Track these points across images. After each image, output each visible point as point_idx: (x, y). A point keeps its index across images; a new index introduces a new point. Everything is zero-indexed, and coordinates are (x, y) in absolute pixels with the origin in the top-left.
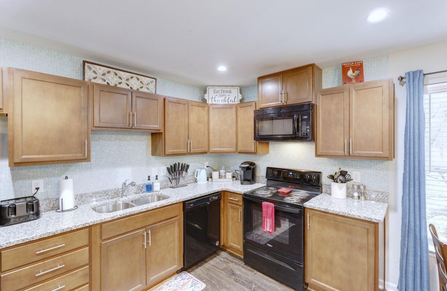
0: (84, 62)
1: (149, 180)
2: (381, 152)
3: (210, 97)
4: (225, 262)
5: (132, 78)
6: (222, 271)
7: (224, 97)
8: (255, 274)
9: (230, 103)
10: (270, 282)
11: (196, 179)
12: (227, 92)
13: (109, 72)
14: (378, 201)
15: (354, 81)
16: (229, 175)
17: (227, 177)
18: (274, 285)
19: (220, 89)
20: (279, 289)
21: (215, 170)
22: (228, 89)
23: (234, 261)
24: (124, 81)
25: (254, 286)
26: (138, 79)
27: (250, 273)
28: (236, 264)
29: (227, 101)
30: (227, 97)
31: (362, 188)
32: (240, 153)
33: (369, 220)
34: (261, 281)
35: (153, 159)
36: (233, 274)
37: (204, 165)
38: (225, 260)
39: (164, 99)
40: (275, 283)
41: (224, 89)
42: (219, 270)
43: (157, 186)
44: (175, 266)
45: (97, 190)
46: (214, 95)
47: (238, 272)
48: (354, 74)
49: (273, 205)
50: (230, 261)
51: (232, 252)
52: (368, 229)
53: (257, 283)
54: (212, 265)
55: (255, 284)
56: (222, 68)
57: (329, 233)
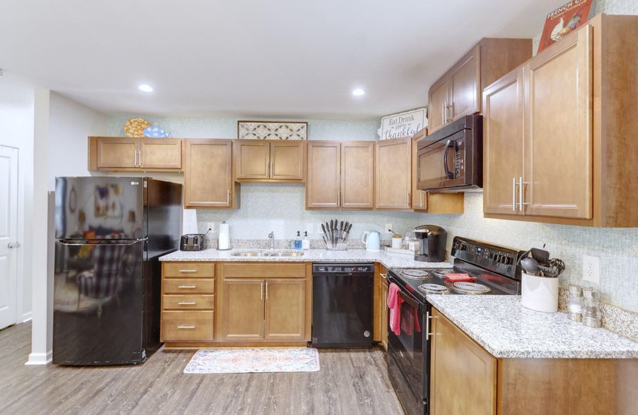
0: (239, 122)
1: (298, 235)
3: (385, 131)
4: (368, 361)
5: (280, 127)
6: (352, 368)
7: (402, 128)
9: (410, 135)
11: (365, 245)
12: (407, 120)
13: (259, 126)
19: (398, 118)
21: (395, 236)
22: (409, 115)
23: (381, 366)
24: (273, 132)
25: (367, 401)
26: (287, 127)
29: (406, 134)
30: (407, 127)
36: (361, 377)
37: (384, 227)
38: (372, 360)
39: (307, 144)
41: (403, 117)
43: (306, 244)
44: (299, 335)
45: (251, 238)
46: (390, 128)
47: (368, 378)
54: (350, 357)
56: (358, 92)
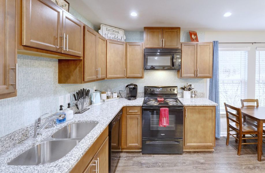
1: (61, 109)
2: (209, 75)
3: (104, 33)
4: (128, 159)
6: (134, 167)
7: (114, 35)
8: (154, 157)
9: (118, 40)
10: (165, 157)
12: (116, 32)
14: (201, 97)
15: (195, 40)
16: (115, 95)
17: (114, 97)
18: (168, 158)
19: (111, 29)
20: (172, 158)
21: (103, 93)
23: (134, 156)
25: (160, 164)
27: (150, 158)
28: (137, 157)
29: (116, 39)
31: (196, 92)
32: (128, 78)
33: (214, 105)
34: (161, 159)
35: (60, 87)
36: (142, 164)
39: (84, 27)
40: (168, 156)
41: (114, 30)
42: (131, 167)
46: (107, 32)
47: (143, 161)
48: (195, 37)
49: (167, 109)
50: (132, 157)
51: (127, 150)
52: (212, 110)
53: (160, 161)
54: (122, 166)
55: (160, 163)
56: (134, 14)
57: (196, 116)
